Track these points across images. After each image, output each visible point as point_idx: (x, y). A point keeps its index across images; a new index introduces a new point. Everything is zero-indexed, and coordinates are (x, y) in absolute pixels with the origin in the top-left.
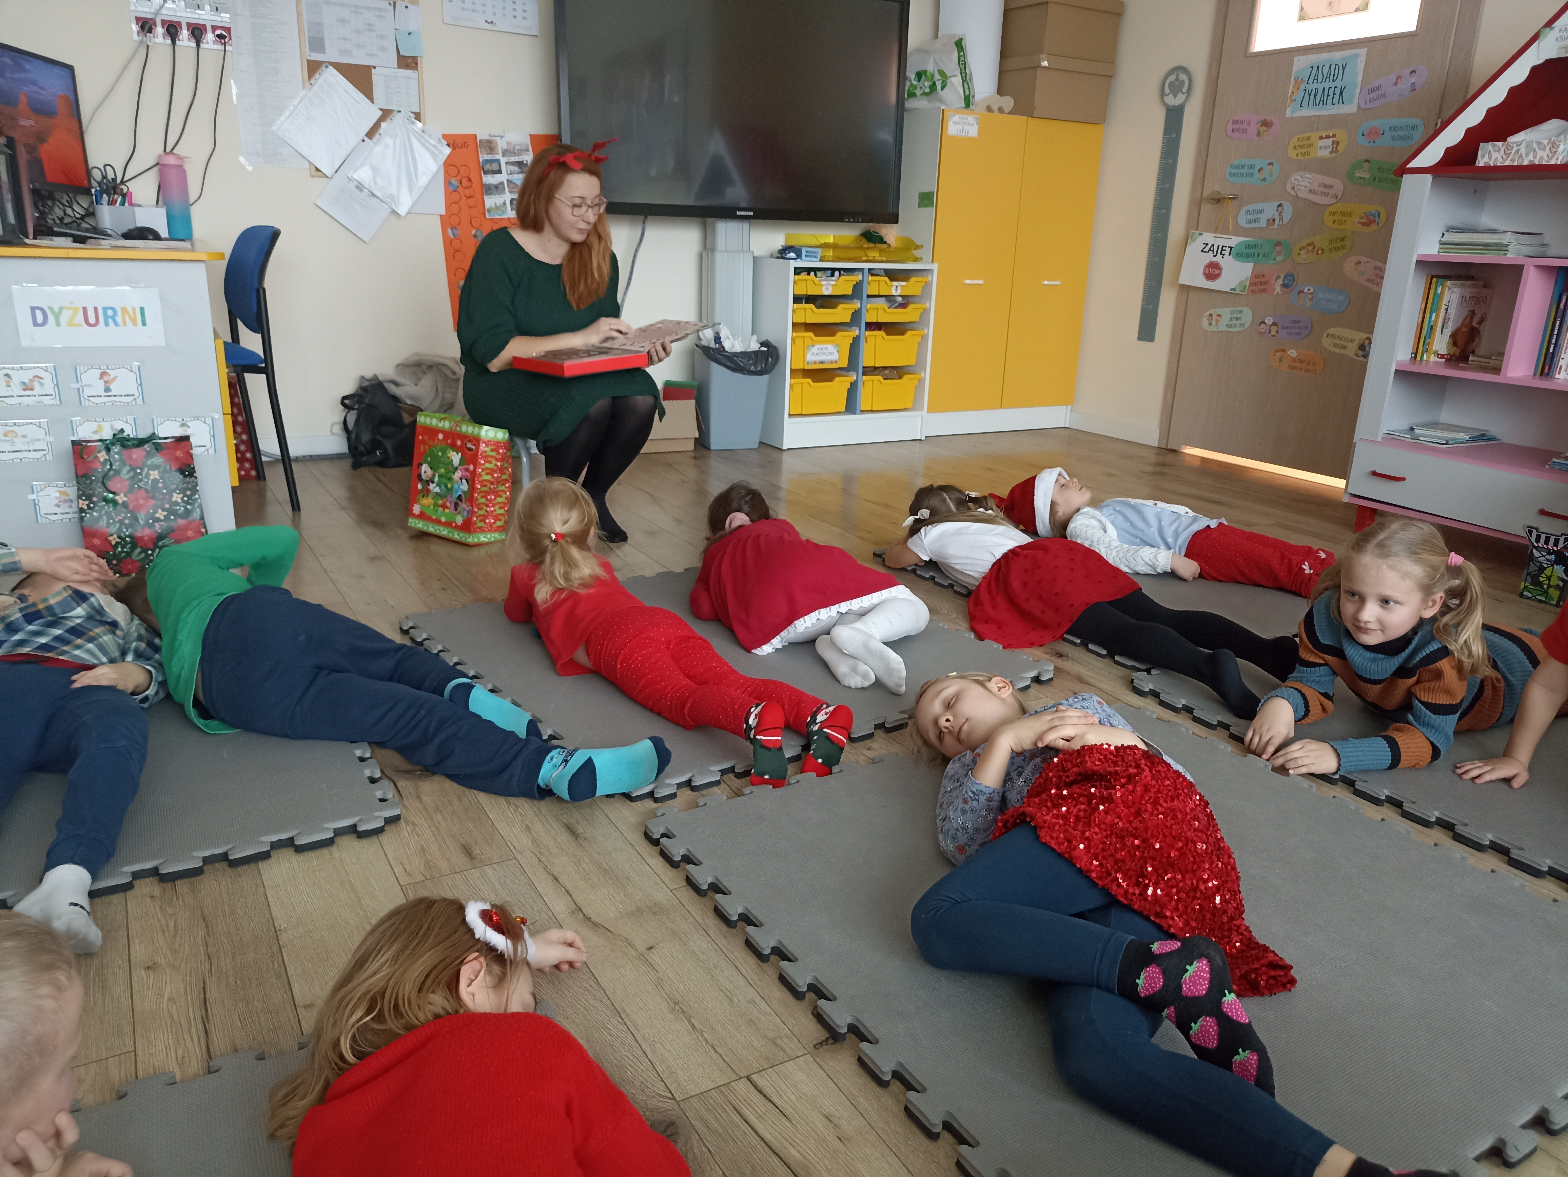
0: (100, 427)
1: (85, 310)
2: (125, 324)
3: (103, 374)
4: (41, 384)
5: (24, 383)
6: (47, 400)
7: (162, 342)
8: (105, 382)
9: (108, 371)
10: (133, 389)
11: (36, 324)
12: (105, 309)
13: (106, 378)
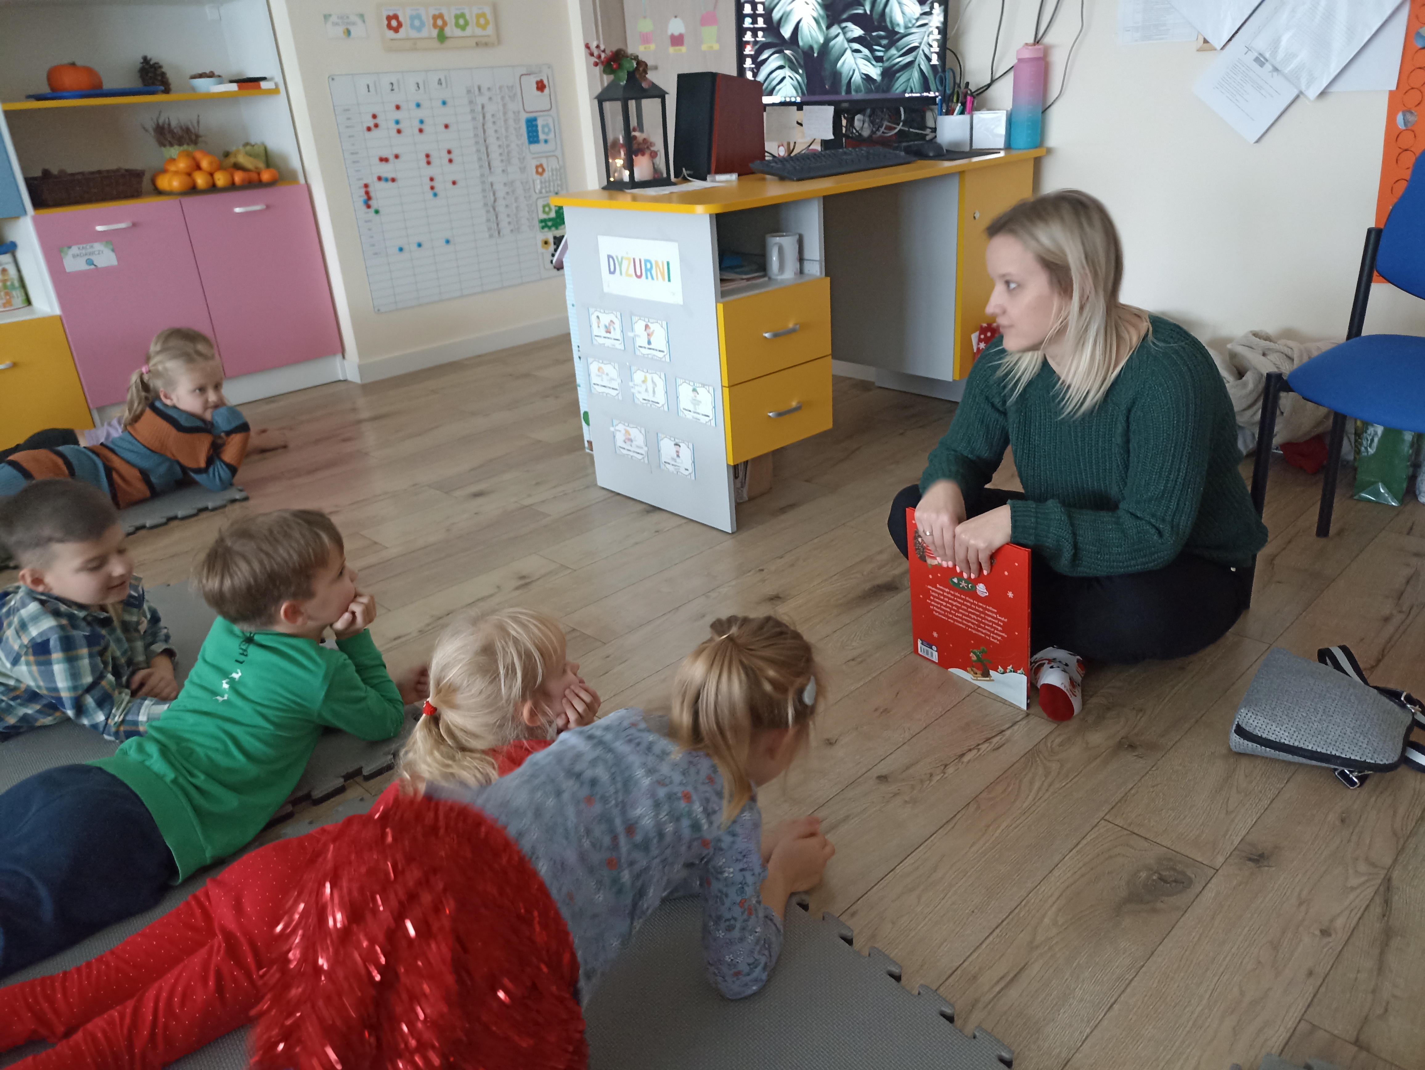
0: (645, 377)
1: (634, 260)
2: (657, 279)
3: (647, 326)
4: (614, 329)
5: (606, 326)
6: (619, 345)
7: (681, 302)
8: (648, 335)
9: (649, 324)
10: (663, 346)
11: (610, 273)
12: (646, 261)
13: (648, 330)
